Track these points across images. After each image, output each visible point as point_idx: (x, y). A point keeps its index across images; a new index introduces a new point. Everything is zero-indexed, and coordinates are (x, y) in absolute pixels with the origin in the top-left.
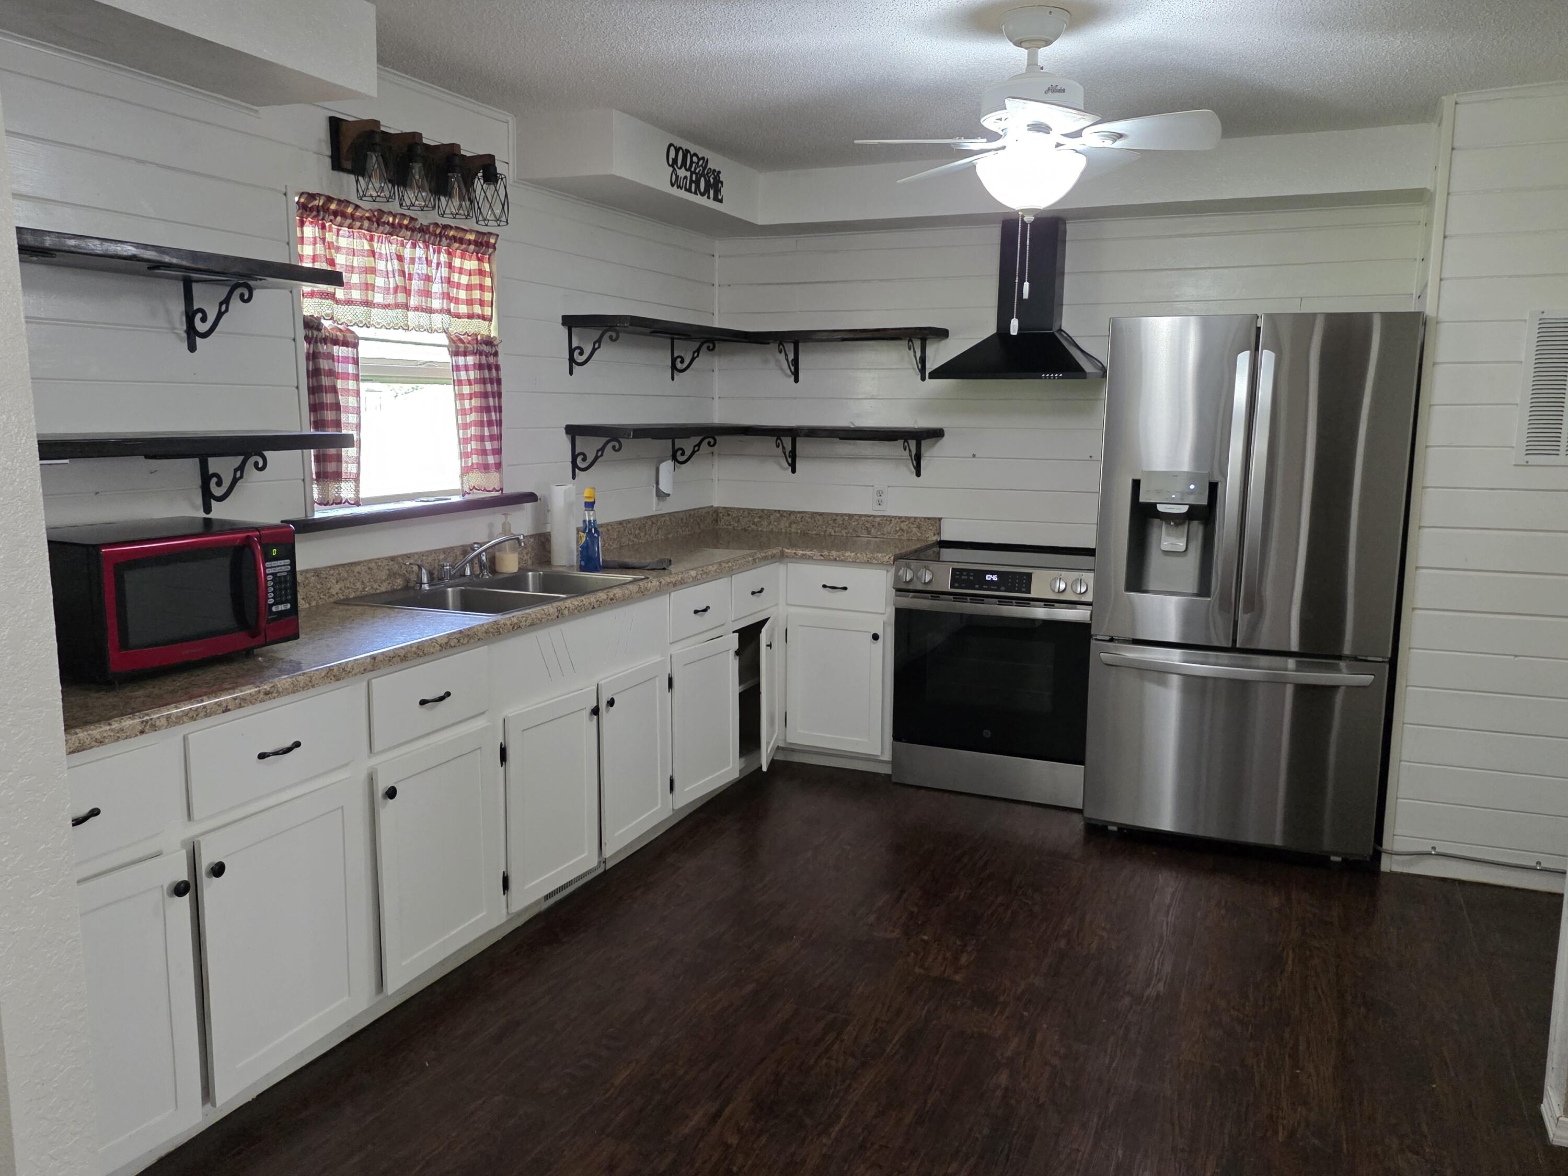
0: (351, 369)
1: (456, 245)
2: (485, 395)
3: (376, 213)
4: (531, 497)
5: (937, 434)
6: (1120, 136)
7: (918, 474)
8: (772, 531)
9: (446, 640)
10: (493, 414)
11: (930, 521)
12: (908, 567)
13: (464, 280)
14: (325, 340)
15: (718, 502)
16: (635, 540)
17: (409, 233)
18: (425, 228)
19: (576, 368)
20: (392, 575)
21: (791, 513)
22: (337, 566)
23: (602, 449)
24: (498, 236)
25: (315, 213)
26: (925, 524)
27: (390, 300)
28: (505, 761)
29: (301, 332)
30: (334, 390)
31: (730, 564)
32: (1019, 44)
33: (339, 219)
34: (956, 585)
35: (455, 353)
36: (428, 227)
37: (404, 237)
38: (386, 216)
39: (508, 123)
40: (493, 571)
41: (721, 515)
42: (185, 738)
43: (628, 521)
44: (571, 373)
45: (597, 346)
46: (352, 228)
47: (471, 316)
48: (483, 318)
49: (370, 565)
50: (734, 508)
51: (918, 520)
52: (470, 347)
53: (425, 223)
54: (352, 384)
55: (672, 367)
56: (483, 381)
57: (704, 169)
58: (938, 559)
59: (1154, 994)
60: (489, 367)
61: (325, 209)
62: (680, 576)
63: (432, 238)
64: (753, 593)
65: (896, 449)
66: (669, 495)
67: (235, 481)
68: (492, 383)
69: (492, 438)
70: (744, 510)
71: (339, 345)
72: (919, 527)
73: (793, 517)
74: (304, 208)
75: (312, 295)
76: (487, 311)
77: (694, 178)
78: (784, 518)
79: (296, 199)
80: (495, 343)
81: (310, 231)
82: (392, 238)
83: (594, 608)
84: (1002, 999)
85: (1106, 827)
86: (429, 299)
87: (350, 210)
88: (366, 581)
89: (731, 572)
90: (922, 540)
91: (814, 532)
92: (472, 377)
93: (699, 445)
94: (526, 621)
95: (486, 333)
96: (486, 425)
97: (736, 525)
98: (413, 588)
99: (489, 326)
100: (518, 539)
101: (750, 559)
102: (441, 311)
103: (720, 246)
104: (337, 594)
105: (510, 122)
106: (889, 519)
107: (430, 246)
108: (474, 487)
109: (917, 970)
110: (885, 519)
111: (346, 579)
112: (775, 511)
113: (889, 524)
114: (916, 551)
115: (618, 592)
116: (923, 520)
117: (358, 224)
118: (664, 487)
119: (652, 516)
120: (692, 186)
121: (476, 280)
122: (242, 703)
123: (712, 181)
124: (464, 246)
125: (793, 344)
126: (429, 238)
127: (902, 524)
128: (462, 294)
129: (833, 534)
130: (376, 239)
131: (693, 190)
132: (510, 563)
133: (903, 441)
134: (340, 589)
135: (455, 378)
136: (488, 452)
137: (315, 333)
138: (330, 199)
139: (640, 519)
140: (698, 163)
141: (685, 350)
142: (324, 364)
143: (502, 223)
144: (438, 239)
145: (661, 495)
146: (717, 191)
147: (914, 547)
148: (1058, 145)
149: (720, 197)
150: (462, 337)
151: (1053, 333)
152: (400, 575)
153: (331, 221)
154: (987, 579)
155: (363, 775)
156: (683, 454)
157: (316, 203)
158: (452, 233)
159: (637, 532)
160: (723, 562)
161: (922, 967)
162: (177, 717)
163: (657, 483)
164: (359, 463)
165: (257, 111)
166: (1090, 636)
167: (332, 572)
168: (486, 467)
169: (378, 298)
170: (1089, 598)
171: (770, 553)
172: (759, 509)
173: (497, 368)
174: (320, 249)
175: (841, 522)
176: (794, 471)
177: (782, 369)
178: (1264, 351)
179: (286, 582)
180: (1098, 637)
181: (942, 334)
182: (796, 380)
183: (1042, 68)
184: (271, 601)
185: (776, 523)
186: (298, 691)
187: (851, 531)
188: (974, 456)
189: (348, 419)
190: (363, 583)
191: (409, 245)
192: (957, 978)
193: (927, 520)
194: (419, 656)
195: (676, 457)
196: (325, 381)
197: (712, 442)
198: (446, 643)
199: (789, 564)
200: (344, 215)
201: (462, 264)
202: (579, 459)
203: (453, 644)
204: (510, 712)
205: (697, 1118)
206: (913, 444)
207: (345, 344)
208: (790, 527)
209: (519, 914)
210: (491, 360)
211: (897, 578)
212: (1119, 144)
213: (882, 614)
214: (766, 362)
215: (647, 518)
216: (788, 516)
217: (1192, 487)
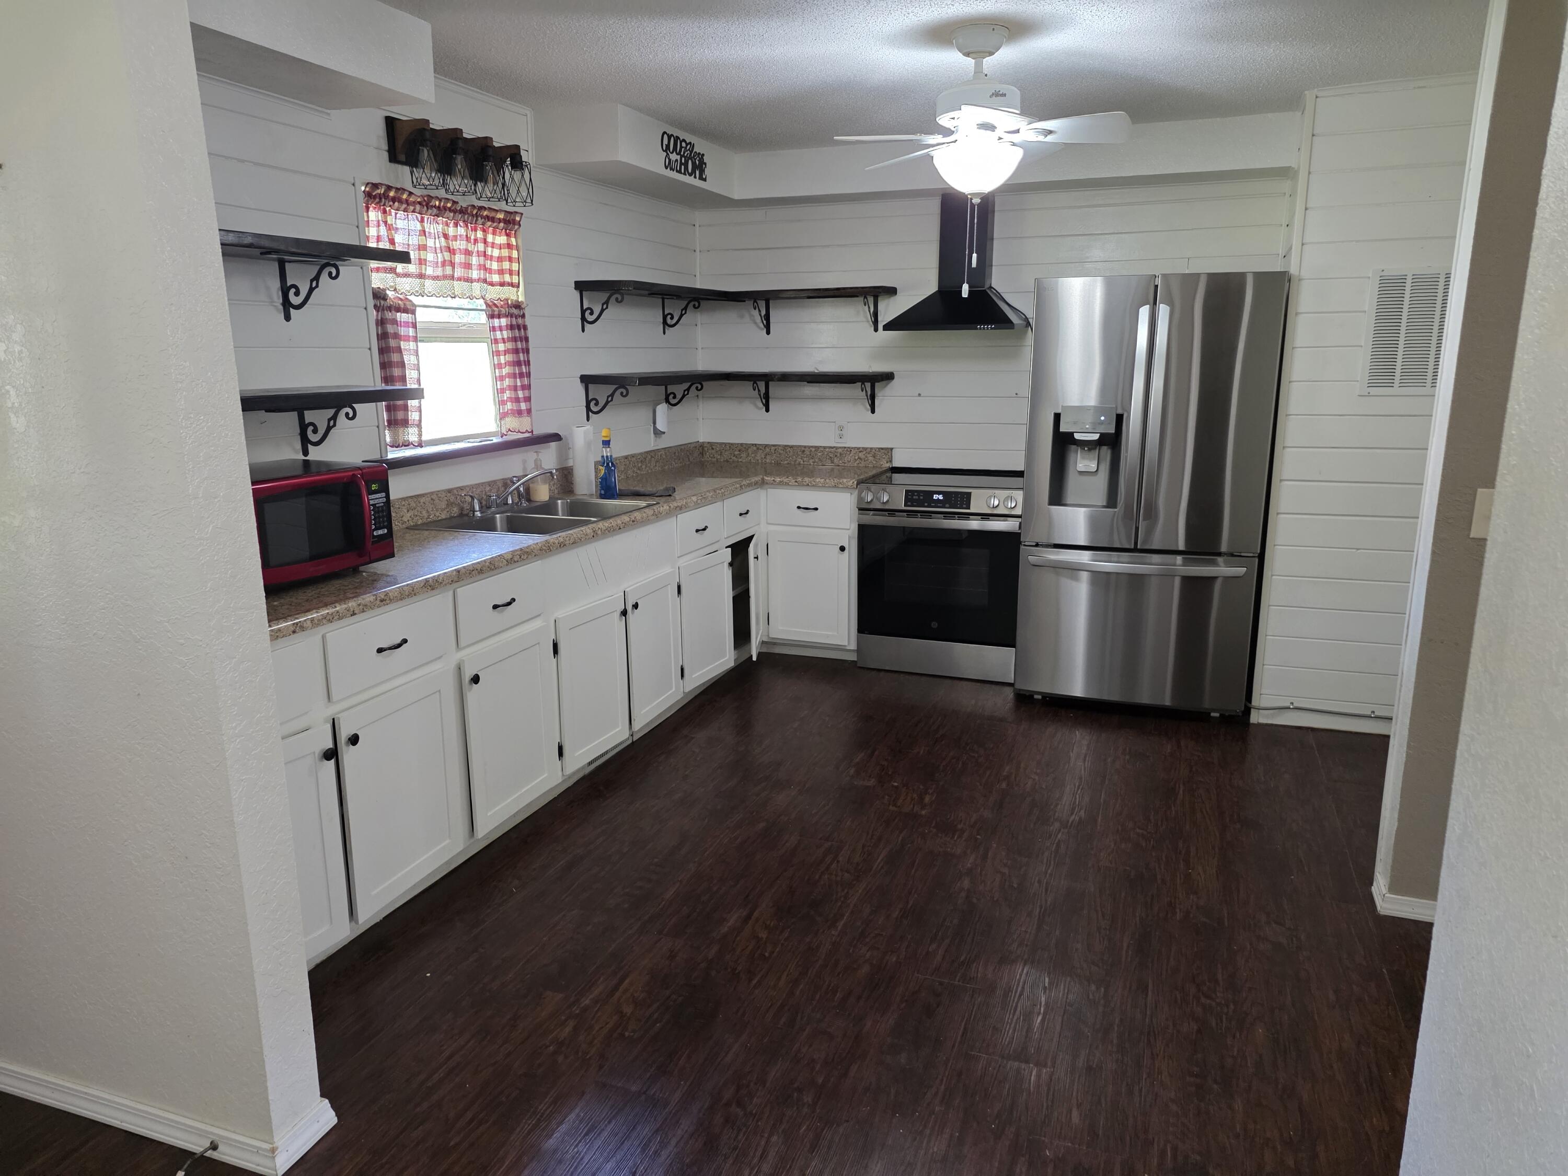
0: (411, 332)
1: (489, 223)
2: (516, 351)
3: (426, 199)
4: (556, 437)
5: (888, 377)
6: (1050, 132)
7: (873, 411)
8: (750, 462)
9: (510, 556)
10: (523, 367)
11: (883, 451)
12: (869, 489)
13: (496, 253)
14: (390, 308)
15: (703, 437)
16: (638, 471)
17: (452, 214)
18: (464, 209)
19: (587, 326)
20: (450, 504)
21: (766, 446)
22: (407, 497)
23: (612, 395)
24: (522, 214)
25: (377, 200)
26: (879, 453)
27: (439, 272)
28: (557, 654)
29: (371, 302)
30: (399, 350)
31: (722, 490)
32: (967, 54)
33: (396, 204)
34: (909, 503)
35: (492, 316)
36: (467, 208)
37: (448, 218)
38: (433, 200)
39: (526, 116)
40: (529, 500)
41: (706, 449)
42: (324, 637)
43: (633, 456)
44: (583, 330)
45: (605, 307)
46: (407, 212)
47: (502, 284)
48: (512, 285)
49: (432, 497)
50: (717, 443)
51: (874, 451)
52: (503, 311)
53: (464, 205)
54: (412, 345)
55: (663, 323)
56: (514, 339)
57: (691, 152)
58: (890, 482)
59: (1077, 818)
60: (519, 327)
61: (385, 196)
62: (684, 501)
63: (470, 218)
64: (741, 515)
65: (855, 390)
66: (664, 433)
67: (329, 429)
68: (521, 341)
69: (523, 387)
70: (725, 444)
71: (401, 312)
72: (874, 456)
73: (768, 450)
74: (369, 195)
75: (378, 270)
76: (515, 279)
77: (683, 161)
78: (760, 451)
79: (363, 188)
80: (523, 306)
81: (374, 215)
82: (439, 219)
83: (620, 529)
84: (960, 827)
85: (1032, 696)
86: (470, 271)
87: (405, 196)
88: (430, 510)
89: (723, 497)
90: (877, 467)
91: (786, 462)
92: (505, 336)
93: (688, 389)
94: (569, 540)
95: (515, 298)
96: (518, 377)
97: (719, 457)
98: (467, 515)
99: (517, 292)
100: (551, 473)
101: (738, 486)
102: (478, 280)
103: (700, 217)
104: (408, 521)
105: (529, 115)
106: (850, 450)
107: (469, 224)
108: (509, 430)
109: (892, 808)
110: (846, 449)
111: (415, 509)
112: (753, 445)
113: (849, 454)
114: (874, 476)
115: (637, 515)
116: (877, 450)
117: (412, 208)
118: (660, 426)
119: (651, 451)
120: (681, 168)
121: (505, 253)
122: (364, 608)
123: (697, 162)
124: (495, 224)
125: (764, 302)
126: (468, 218)
127: (860, 454)
128: (495, 266)
129: (802, 463)
130: (426, 219)
131: (683, 171)
132: (542, 493)
133: (860, 383)
134: (410, 517)
135: (492, 338)
136: (521, 400)
137: (382, 302)
138: (389, 188)
139: (641, 454)
140: (686, 148)
141: (674, 308)
142: (390, 329)
143: (527, 204)
144: (475, 218)
145: (658, 433)
146: (702, 172)
147: (871, 474)
148: (1000, 139)
149: (704, 177)
150: (495, 302)
151: (985, 290)
152: (456, 504)
153: (390, 206)
154: (934, 498)
155: (452, 665)
156: (674, 397)
157: (378, 191)
158: (485, 213)
159: (640, 465)
160: (717, 489)
161: (895, 805)
162: (319, 620)
163: (654, 423)
164: (420, 411)
165: (329, 114)
166: (1020, 543)
167: (403, 503)
168: (519, 413)
169: (429, 271)
170: (1018, 511)
171: (753, 480)
172: (738, 444)
173: (525, 328)
174: (383, 230)
175: (808, 453)
177: (755, 323)
178: (1161, 305)
179: (382, 511)
180: (1026, 543)
181: (891, 291)
182: (768, 333)
183: (986, 75)
184: (373, 527)
185: (753, 455)
186: (404, 598)
187: (817, 460)
188: (919, 395)
189: (411, 374)
190: (428, 512)
191: (451, 225)
192: (923, 812)
193: (881, 450)
194: (491, 569)
195: (670, 400)
196: (392, 343)
197: (700, 387)
198: (511, 559)
199: (768, 490)
200: (400, 201)
201: (494, 239)
202: (592, 404)
203: (516, 560)
204: (560, 614)
205: (733, 920)
206: (868, 385)
207: (406, 311)
209: (570, 777)
210: (520, 321)
211: (860, 499)
212: (1050, 138)
213: (849, 529)
214: (742, 317)
215: (647, 452)
216: (763, 449)
217: (1103, 419)
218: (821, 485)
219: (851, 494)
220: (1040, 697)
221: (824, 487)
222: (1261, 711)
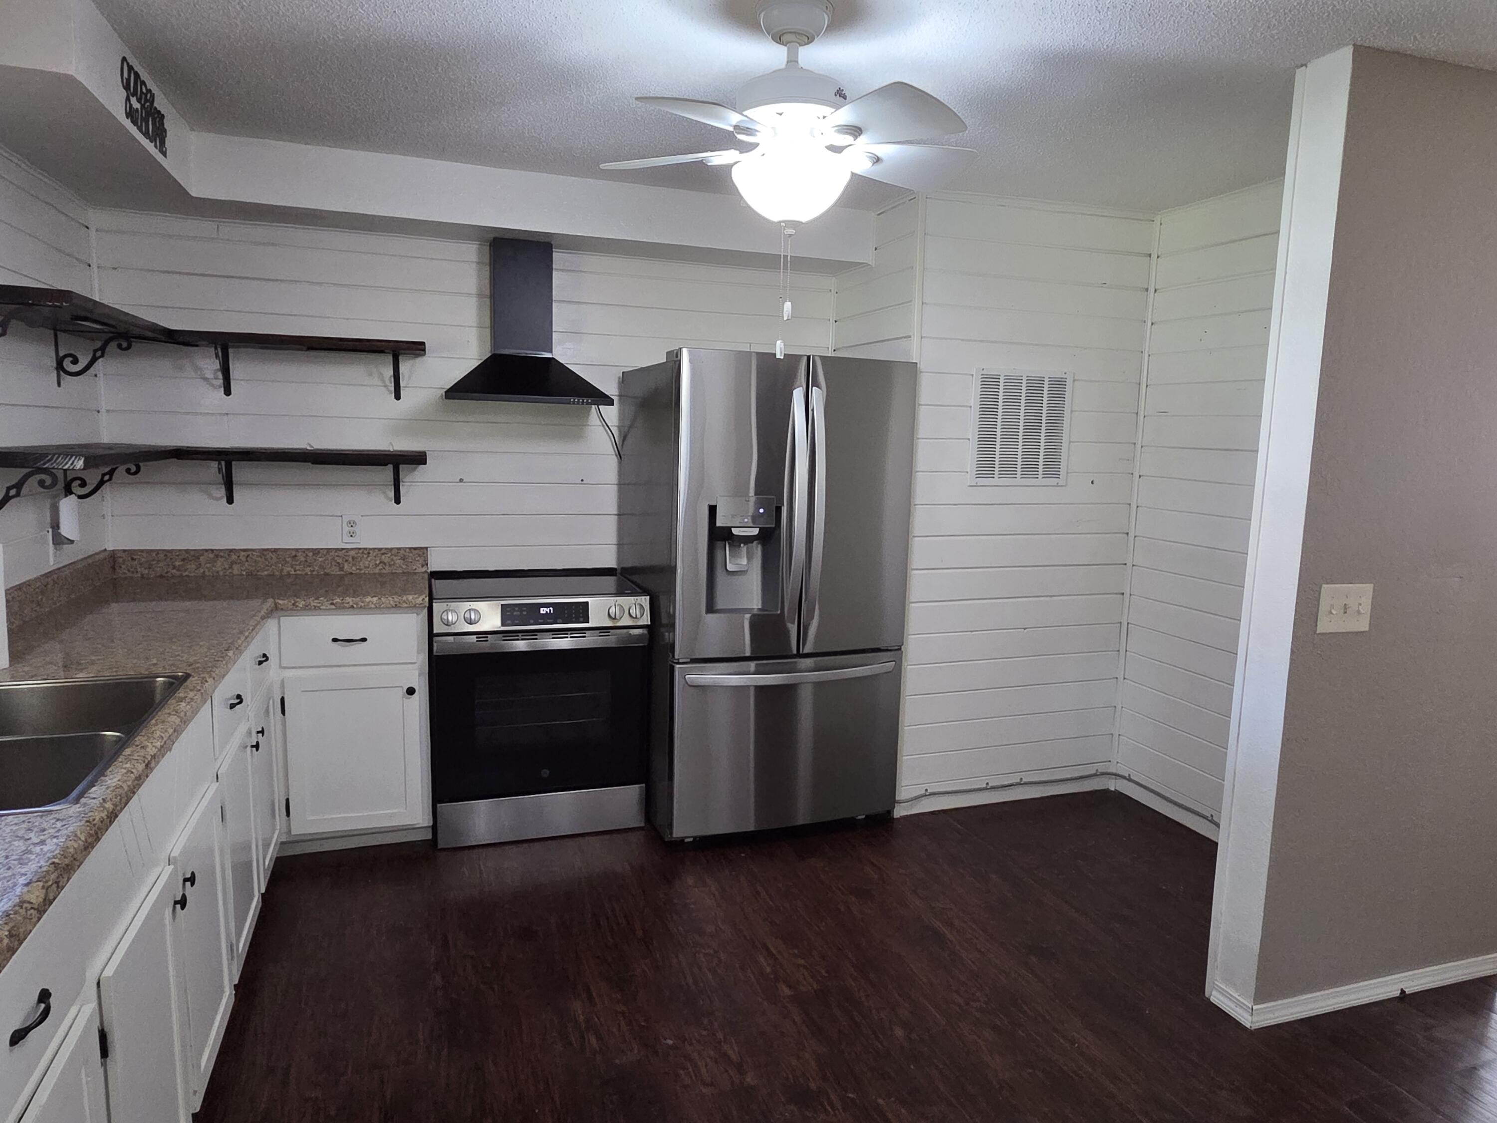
5: (419, 459)
7: (398, 501)
8: (203, 576)
11: (416, 552)
16: (38, 609)
21: (231, 551)
23: (18, 486)
26: (411, 555)
32: (775, 40)
34: (509, 622)
41: (121, 560)
43: (28, 584)
50: (142, 551)
51: (402, 552)
55: (57, 369)
64: (259, 663)
66: (72, 542)
70: (157, 552)
72: (404, 559)
73: (234, 557)
78: (220, 559)
90: (408, 572)
91: (266, 573)
93: (110, 473)
103: (97, 217)
106: (367, 551)
110: (361, 551)
112: (206, 550)
113: (367, 558)
116: (408, 550)
118: (68, 531)
119: (50, 572)
127: (383, 557)
129: (293, 572)
133: (387, 465)
139: (36, 579)
141: (83, 346)
145: (59, 540)
154: (542, 612)
156: (84, 486)
163: (56, 527)
171: (267, 608)
172: (180, 550)
175: (303, 559)
176: (230, 500)
177: (209, 379)
178: (814, 388)
181: (417, 349)
182: (228, 393)
185: (208, 566)
187: (317, 568)
188: (461, 480)
193: (412, 550)
195: (72, 489)
197: (133, 469)
199: (282, 618)
206: (389, 470)
208: (230, 568)
213: (414, 663)
214: (181, 369)
215: (47, 575)
216: (226, 555)
217: (761, 511)
218: (373, 606)
219: (418, 614)
220: (691, 839)
221: (379, 608)
222: (901, 804)
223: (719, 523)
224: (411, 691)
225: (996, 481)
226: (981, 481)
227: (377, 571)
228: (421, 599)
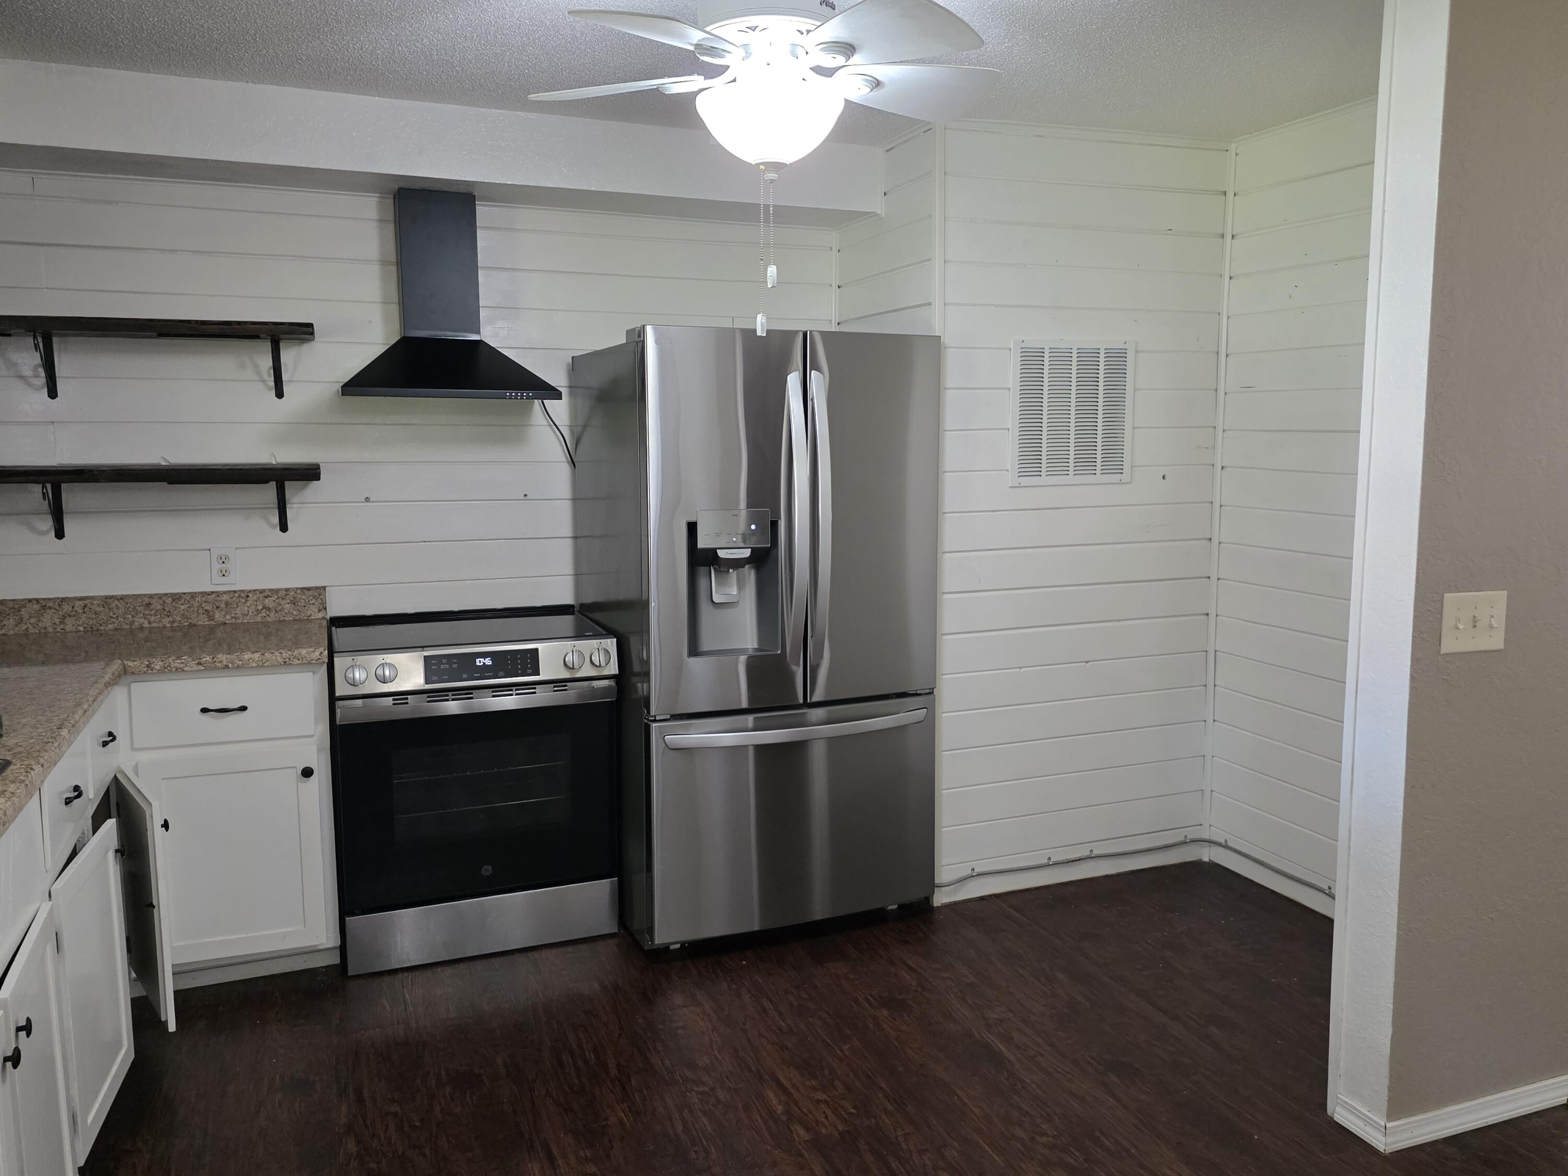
5: (310, 473)
7: (284, 527)
11: (310, 593)
21: (63, 601)
26: (304, 597)
34: (435, 678)
51: (292, 593)
72: (294, 602)
73: (68, 607)
78: (48, 611)
90: (300, 620)
91: (111, 626)
106: (245, 595)
110: (237, 595)
112: (30, 600)
113: (245, 603)
116: (299, 591)
125: (42, 336)
127: (267, 600)
129: (146, 625)
133: (268, 483)
154: (478, 664)
170: (612, 670)
171: (110, 671)
175: (159, 607)
176: (60, 534)
178: (813, 372)
181: (302, 332)
182: (53, 396)
185: (33, 620)
187: (178, 618)
188: (367, 500)
193: (306, 591)
206: (278, 486)
208: (61, 623)
213: (312, 736)
216: (56, 606)
217: (753, 527)
218: (254, 665)
219: (314, 673)
220: (678, 946)
221: (262, 667)
222: (942, 888)
223: (702, 543)
224: (307, 773)
225: (1044, 480)
226: (1026, 481)
227: (259, 619)
228: (317, 653)
